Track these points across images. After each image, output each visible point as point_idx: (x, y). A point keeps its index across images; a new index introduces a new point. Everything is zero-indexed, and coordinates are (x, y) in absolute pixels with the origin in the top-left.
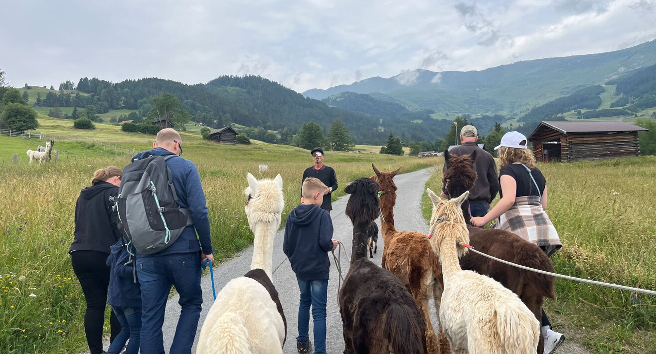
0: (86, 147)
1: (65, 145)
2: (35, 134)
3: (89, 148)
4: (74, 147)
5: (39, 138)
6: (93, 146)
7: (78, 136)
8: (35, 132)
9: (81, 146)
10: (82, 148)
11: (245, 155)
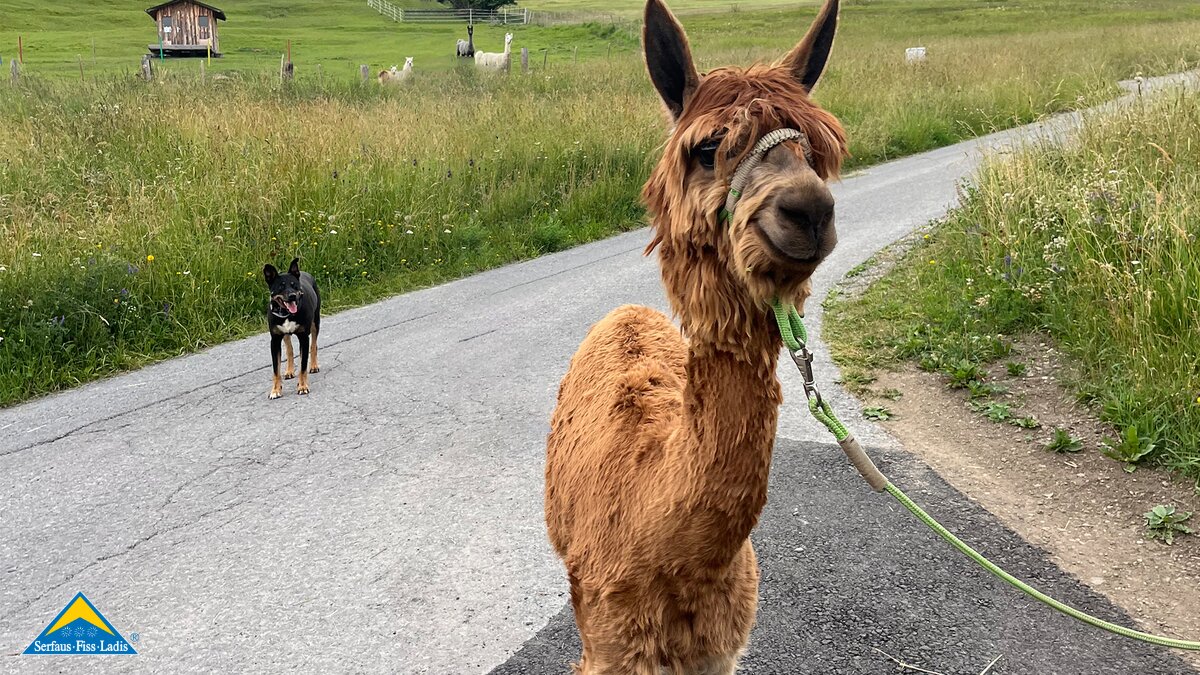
0: (600, 33)
1: (561, 34)
2: (518, 14)
3: (604, 36)
4: (578, 37)
5: (522, 21)
6: (612, 30)
7: (596, 8)
8: (517, 8)
9: (592, 33)
10: (591, 36)
11: (946, 21)
